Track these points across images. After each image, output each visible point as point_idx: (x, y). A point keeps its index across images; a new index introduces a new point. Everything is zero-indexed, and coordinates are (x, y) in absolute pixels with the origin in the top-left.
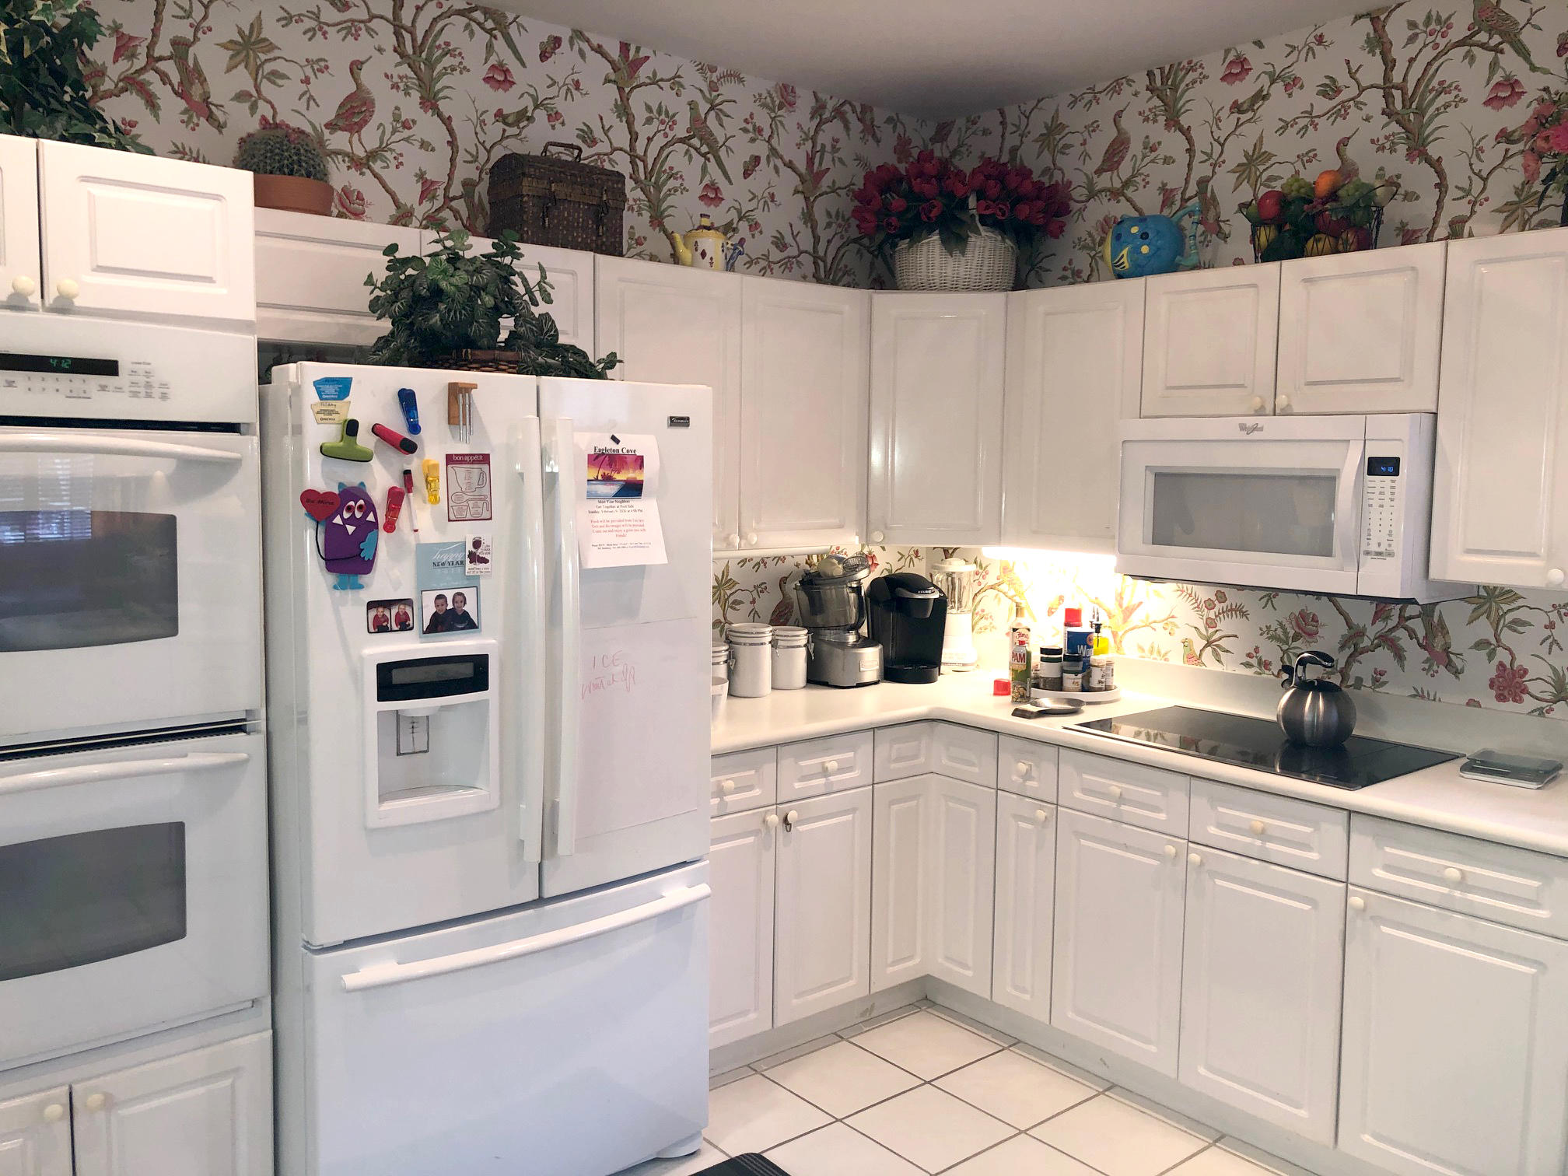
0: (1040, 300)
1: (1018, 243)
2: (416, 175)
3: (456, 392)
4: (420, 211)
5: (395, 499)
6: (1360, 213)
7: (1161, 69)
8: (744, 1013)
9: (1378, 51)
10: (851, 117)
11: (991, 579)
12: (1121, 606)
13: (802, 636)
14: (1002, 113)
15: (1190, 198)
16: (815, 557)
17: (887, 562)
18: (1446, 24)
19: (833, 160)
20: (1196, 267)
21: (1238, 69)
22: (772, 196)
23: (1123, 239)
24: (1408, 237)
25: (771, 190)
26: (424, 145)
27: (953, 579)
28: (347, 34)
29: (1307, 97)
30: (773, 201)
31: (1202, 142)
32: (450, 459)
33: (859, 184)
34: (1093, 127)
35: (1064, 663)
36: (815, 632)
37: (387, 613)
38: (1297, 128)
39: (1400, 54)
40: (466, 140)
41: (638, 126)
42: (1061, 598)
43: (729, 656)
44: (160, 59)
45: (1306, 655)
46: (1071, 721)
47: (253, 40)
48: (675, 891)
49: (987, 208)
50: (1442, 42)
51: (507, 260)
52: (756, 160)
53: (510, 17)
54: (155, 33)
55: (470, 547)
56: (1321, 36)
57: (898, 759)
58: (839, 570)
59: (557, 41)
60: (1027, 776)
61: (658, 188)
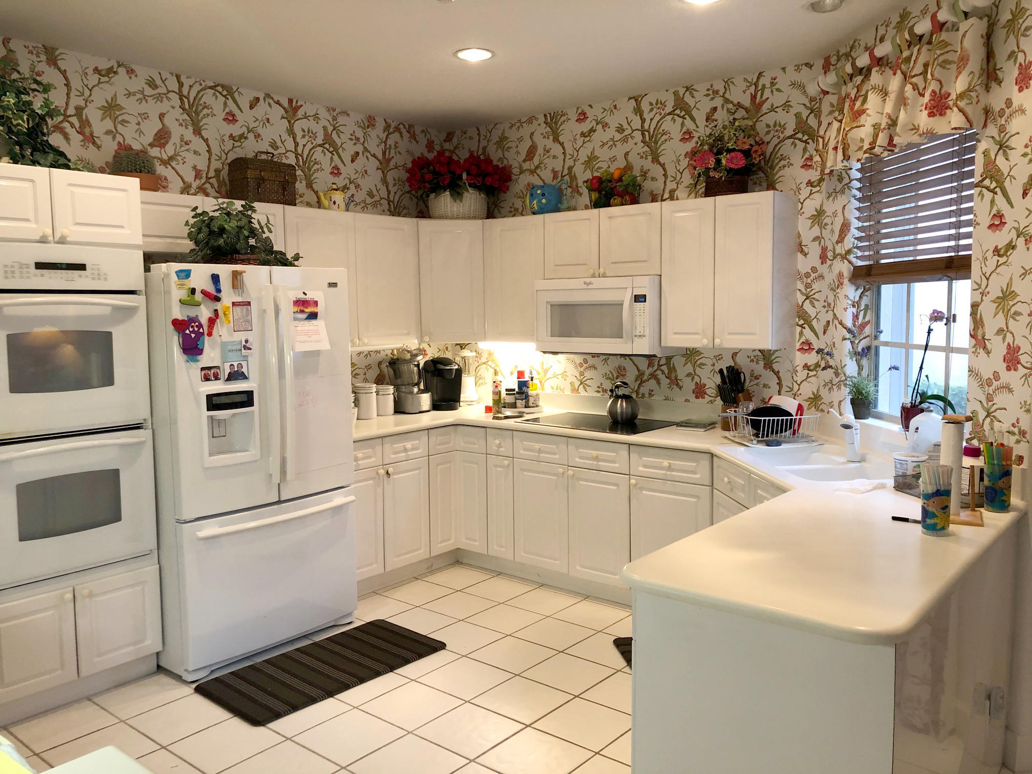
0: (500, 225)
1: (487, 195)
2: (192, 167)
3: (236, 275)
4: (195, 185)
5: (212, 322)
6: (630, 187)
7: (550, 114)
8: (371, 564)
9: (638, 114)
10: (404, 131)
11: (484, 360)
12: (543, 368)
13: (391, 389)
14: (478, 130)
15: (565, 176)
16: (395, 351)
17: (432, 353)
18: (664, 104)
19: (395, 152)
20: (569, 209)
21: (582, 117)
22: (366, 171)
23: (534, 196)
24: (654, 200)
25: (365, 168)
26: (195, 152)
27: (465, 360)
28: (157, 101)
29: (611, 132)
30: (366, 173)
31: (569, 150)
32: (234, 304)
33: (410, 165)
34: (520, 139)
35: (517, 395)
36: (397, 388)
37: (209, 373)
38: (608, 145)
39: (647, 116)
40: (216, 150)
41: (298, 139)
42: (516, 367)
43: (355, 399)
44: (70, 116)
45: (619, 383)
46: (519, 420)
47: (113, 105)
48: (338, 499)
49: (471, 180)
50: (663, 113)
51: (249, 213)
52: (357, 154)
53: (235, 88)
54: (67, 104)
55: (244, 343)
56: (616, 105)
57: (440, 444)
58: (408, 356)
59: (258, 99)
60: (499, 446)
61: (309, 170)
